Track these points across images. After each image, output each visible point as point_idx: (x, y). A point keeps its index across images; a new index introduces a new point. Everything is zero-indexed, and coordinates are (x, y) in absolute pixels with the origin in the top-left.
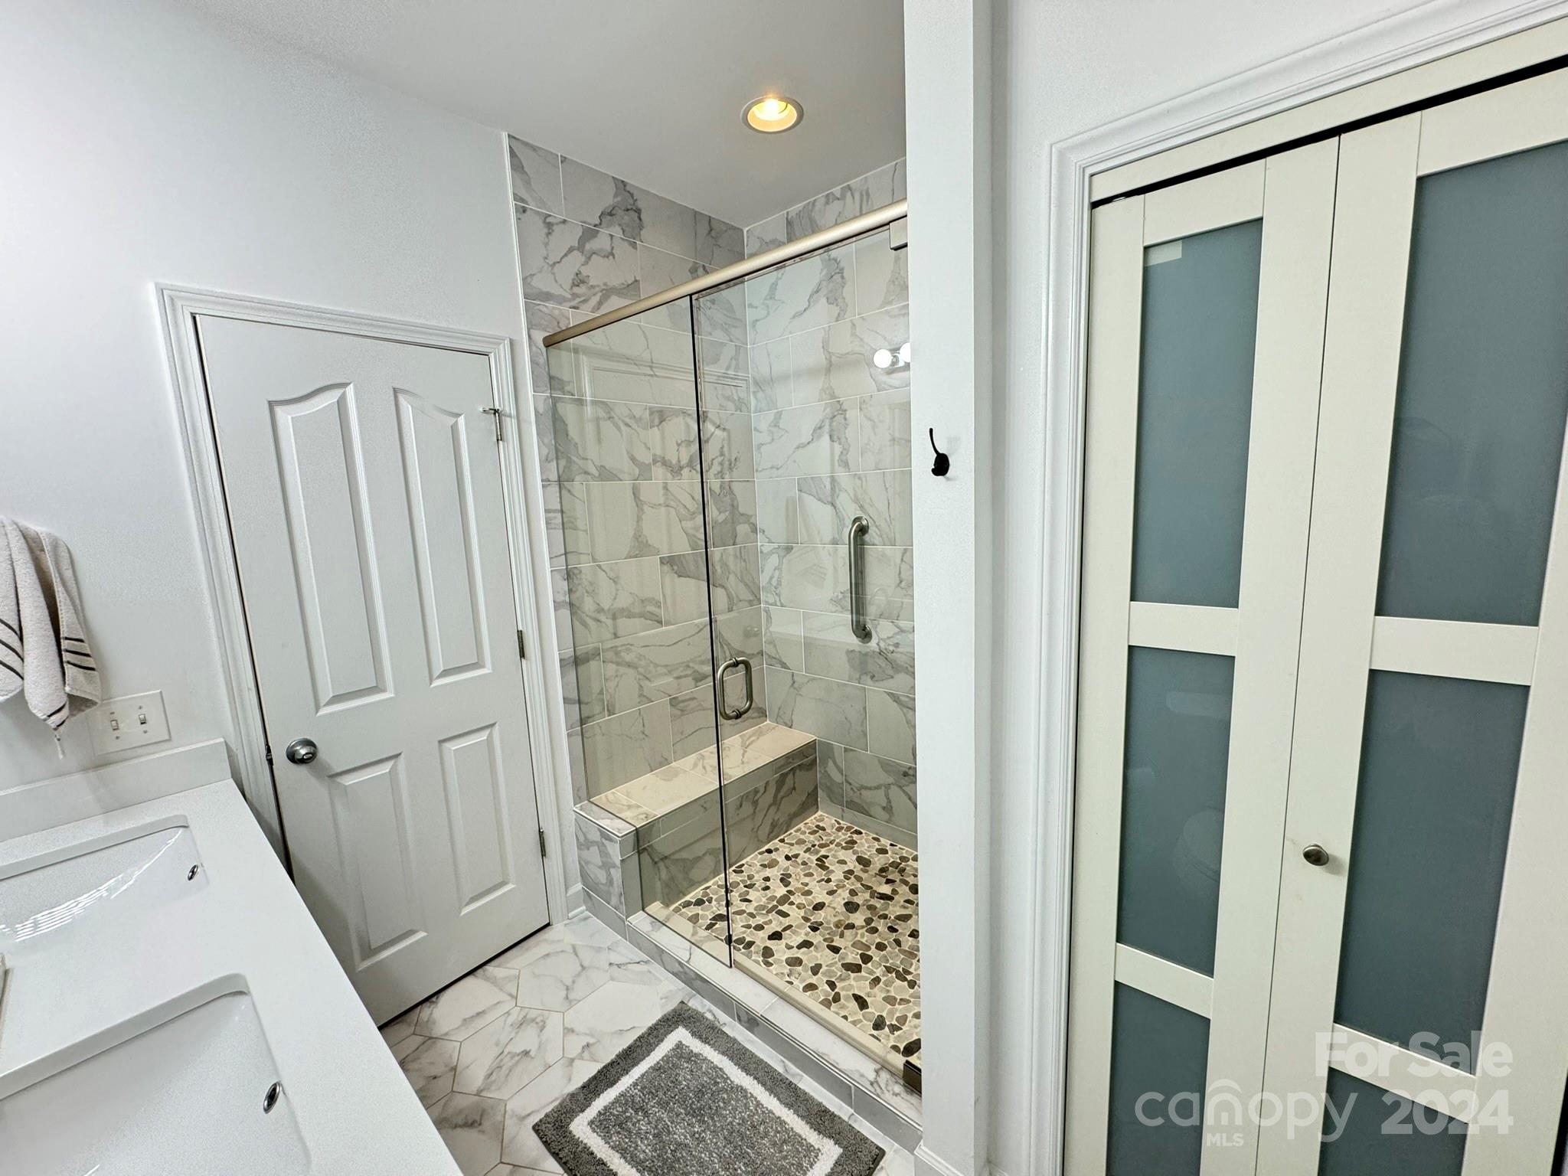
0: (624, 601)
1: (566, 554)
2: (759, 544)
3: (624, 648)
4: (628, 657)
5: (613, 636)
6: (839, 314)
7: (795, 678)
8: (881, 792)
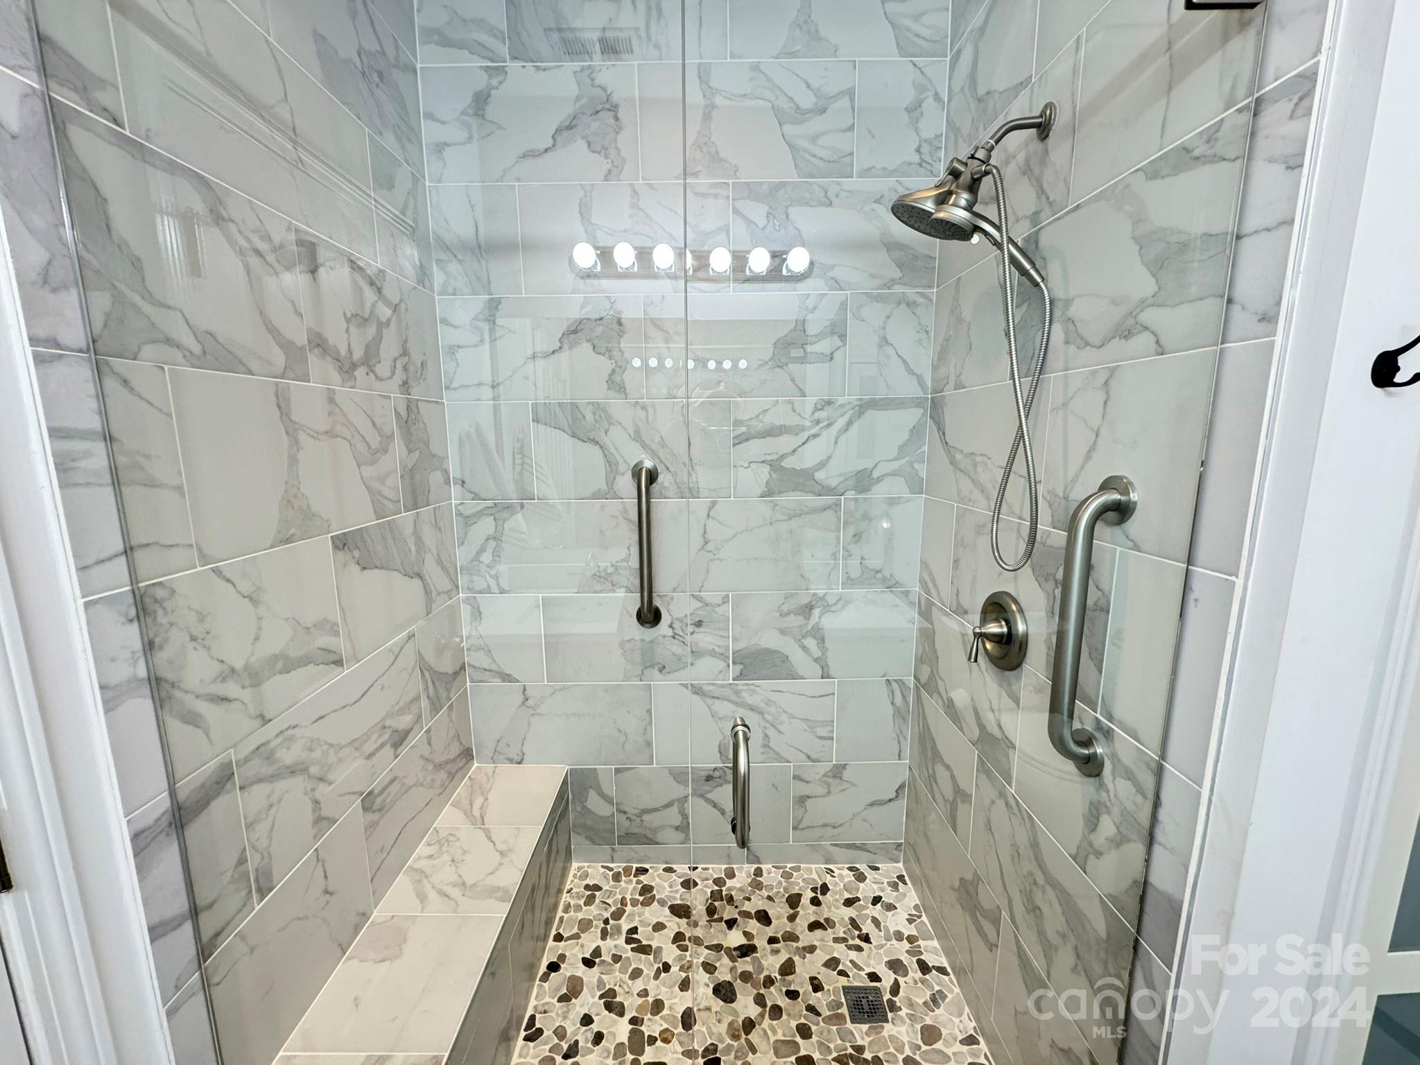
0: (276, 640)
1: (128, 551)
2: (453, 501)
3: (280, 739)
4: (287, 756)
5: (258, 722)
6: (610, 171)
7: (528, 692)
8: (674, 809)
